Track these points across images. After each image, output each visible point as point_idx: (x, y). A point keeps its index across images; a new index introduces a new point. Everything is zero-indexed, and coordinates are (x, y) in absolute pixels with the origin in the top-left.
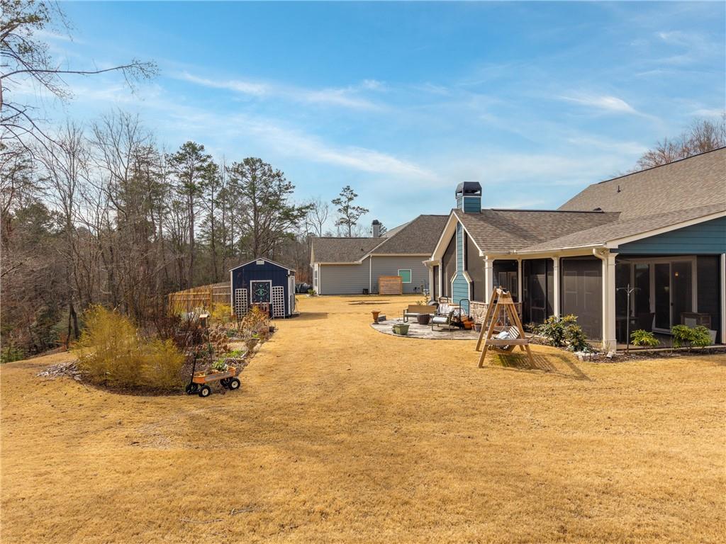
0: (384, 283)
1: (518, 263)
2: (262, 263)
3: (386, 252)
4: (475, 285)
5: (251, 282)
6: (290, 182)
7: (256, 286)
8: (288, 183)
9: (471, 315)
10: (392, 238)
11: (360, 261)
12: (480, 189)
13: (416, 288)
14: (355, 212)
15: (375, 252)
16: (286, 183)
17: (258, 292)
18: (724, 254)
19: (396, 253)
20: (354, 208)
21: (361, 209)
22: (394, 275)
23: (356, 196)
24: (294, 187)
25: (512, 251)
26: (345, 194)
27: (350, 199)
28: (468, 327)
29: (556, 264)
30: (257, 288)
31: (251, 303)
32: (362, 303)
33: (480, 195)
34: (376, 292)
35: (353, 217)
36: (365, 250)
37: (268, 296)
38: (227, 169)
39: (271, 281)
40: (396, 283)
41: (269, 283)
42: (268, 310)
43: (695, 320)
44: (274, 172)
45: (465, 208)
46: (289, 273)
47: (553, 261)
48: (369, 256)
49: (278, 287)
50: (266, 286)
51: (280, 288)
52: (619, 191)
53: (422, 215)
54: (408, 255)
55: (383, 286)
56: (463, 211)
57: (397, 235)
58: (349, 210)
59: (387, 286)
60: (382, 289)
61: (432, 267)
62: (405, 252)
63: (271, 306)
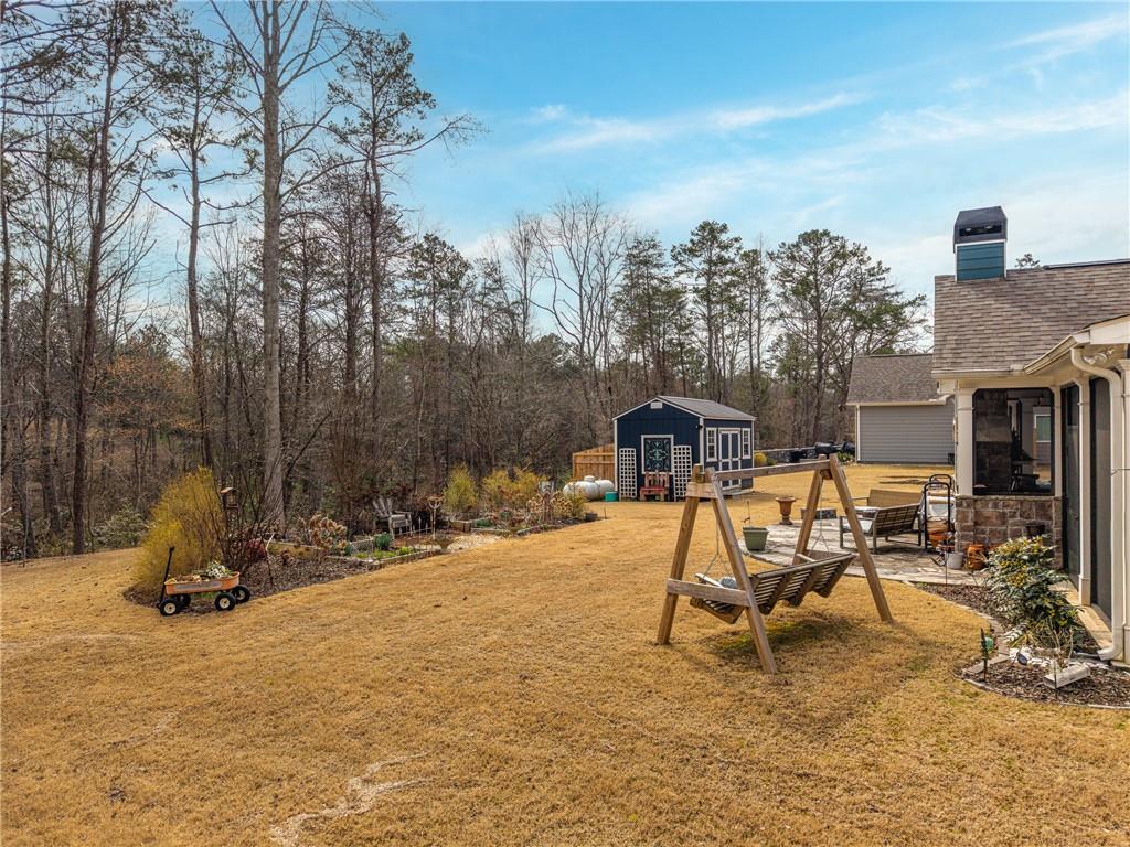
1: (1052, 395)
2: (659, 405)
5: (643, 437)
6: (880, 263)
7: (651, 445)
8: (876, 265)
16: (873, 264)
17: (653, 455)
24: (888, 270)
25: (1014, 367)
30: (651, 448)
31: (644, 473)
37: (668, 463)
38: (771, 256)
39: (672, 436)
41: (669, 439)
42: (667, 485)
44: (850, 248)
46: (701, 423)
47: (1078, 388)
49: (681, 447)
50: (665, 445)
51: (686, 448)
63: (671, 477)
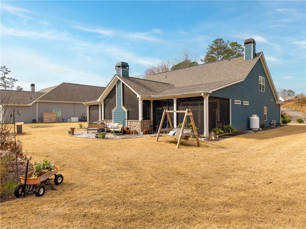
0: (46, 117)
3: (47, 100)
4: (130, 112)
9: (129, 127)
10: (49, 93)
11: (31, 104)
12: (128, 66)
13: (63, 119)
14: (9, 81)
15: (40, 99)
18: (231, 99)
19: (52, 100)
20: (8, 78)
21: (13, 79)
22: (51, 112)
23: (9, 72)
25: (151, 96)
26: (2, 70)
27: (6, 73)
28: (129, 132)
29: (175, 102)
32: (38, 127)
33: (128, 69)
34: (41, 121)
35: (8, 83)
36: (33, 98)
40: (53, 116)
43: (221, 124)
45: (122, 74)
48: (36, 102)
52: (166, 77)
53: (64, 83)
54: (59, 102)
55: (46, 118)
56: (121, 76)
57: (51, 91)
58: (5, 79)
59: (48, 118)
60: (45, 120)
61: (88, 106)
62: (57, 100)
